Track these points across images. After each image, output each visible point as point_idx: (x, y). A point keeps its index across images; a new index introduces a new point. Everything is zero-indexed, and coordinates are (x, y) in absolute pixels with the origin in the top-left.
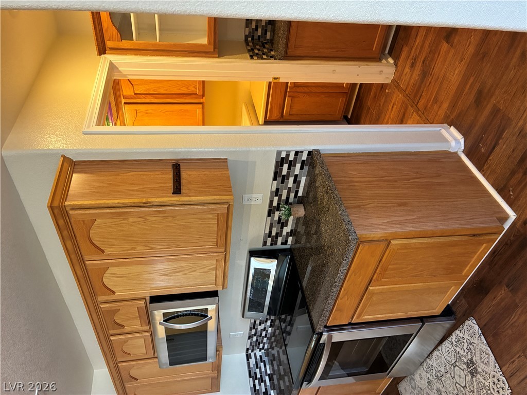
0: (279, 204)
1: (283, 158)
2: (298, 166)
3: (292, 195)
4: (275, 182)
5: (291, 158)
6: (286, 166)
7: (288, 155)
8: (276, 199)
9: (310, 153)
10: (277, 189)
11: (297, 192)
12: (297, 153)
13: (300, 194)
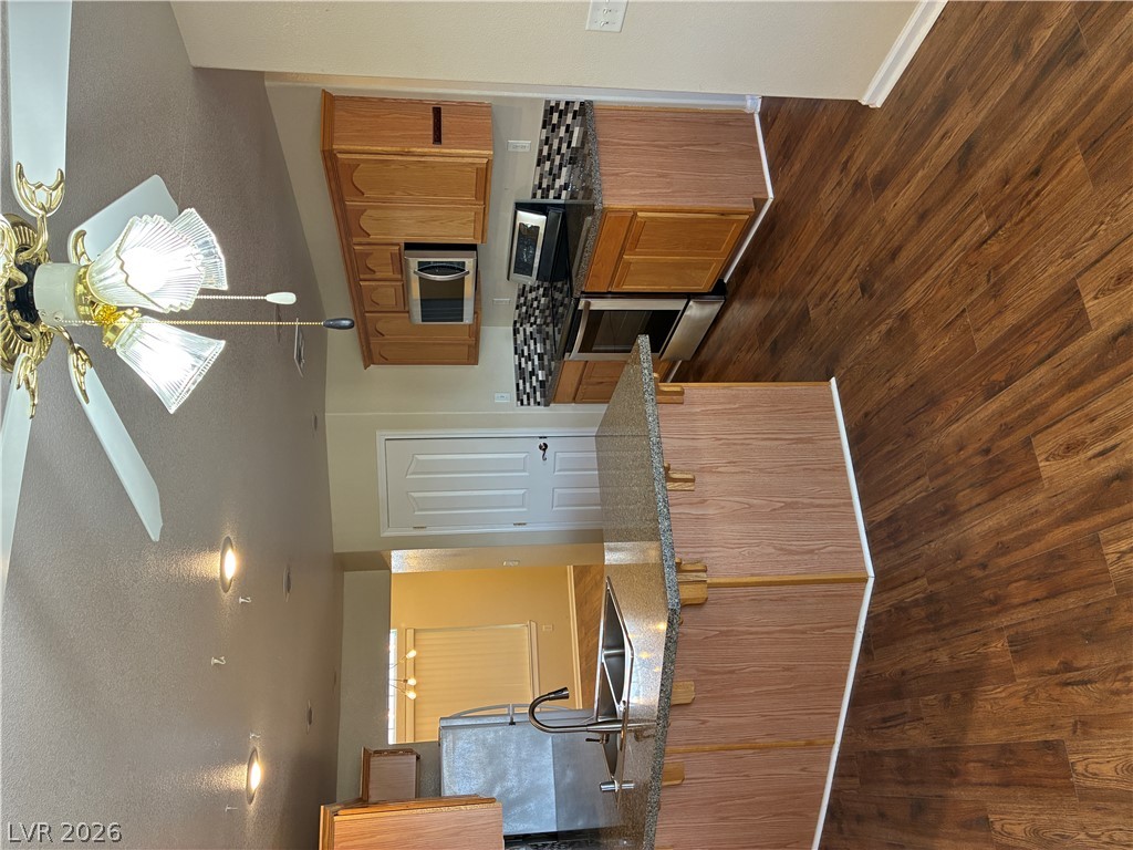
0: (549, 154)
1: (552, 107)
2: (570, 116)
3: (564, 146)
4: (544, 131)
5: (562, 107)
6: (556, 115)
7: (558, 104)
8: (546, 148)
9: (582, 104)
10: (547, 138)
11: (570, 143)
12: (567, 103)
13: (574, 144)
